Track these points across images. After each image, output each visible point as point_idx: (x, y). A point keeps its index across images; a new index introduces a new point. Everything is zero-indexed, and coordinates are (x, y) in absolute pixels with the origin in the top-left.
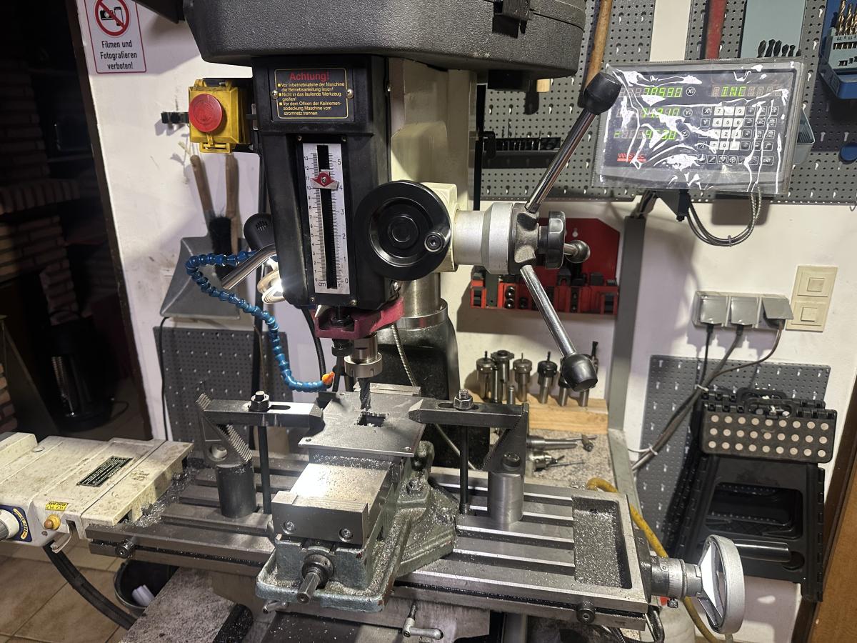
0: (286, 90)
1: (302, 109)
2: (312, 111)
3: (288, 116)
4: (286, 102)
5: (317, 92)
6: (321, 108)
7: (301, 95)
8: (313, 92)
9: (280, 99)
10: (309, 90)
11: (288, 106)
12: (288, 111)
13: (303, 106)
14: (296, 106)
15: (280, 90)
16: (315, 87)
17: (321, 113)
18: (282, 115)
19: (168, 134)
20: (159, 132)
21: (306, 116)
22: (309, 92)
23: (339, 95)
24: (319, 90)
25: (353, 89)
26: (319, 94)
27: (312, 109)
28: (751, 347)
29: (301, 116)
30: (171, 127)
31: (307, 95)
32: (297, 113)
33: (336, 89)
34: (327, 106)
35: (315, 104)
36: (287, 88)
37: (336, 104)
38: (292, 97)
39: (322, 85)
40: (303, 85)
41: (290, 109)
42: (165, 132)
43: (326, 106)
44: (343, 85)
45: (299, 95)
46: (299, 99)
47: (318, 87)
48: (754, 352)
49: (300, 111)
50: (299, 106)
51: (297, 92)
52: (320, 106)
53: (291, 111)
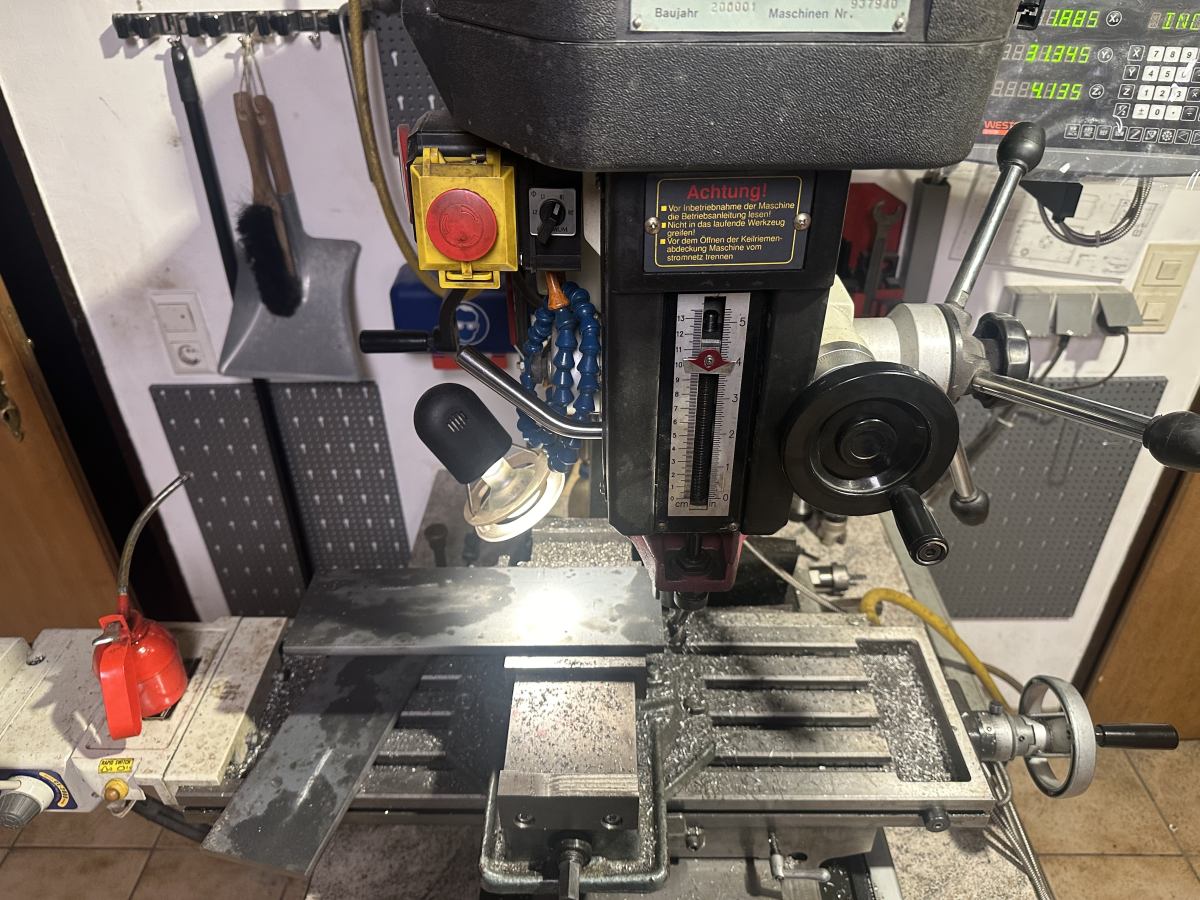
0: (676, 217)
1: (704, 250)
2: (724, 253)
3: (675, 262)
4: (674, 237)
5: (736, 220)
6: (741, 248)
7: (706, 225)
8: (729, 220)
9: (663, 233)
10: (723, 216)
11: (676, 246)
12: (676, 254)
13: (707, 245)
14: (693, 245)
15: (663, 217)
16: (735, 211)
17: (739, 256)
18: (663, 260)
19: (129, 56)
20: (109, 53)
21: (710, 261)
22: (723, 220)
23: (782, 223)
24: (743, 216)
25: (811, 214)
26: (742, 224)
27: (723, 249)
28: (1068, 358)
29: (700, 263)
30: (133, 43)
31: (717, 225)
32: (693, 258)
33: (777, 215)
34: (755, 243)
35: (731, 239)
36: (680, 213)
37: (773, 239)
38: (688, 229)
39: (749, 207)
40: (712, 207)
41: (682, 249)
42: (122, 50)
43: (751, 243)
44: (792, 206)
45: (702, 225)
46: (700, 232)
47: (742, 211)
48: (1071, 364)
49: (700, 253)
50: (699, 244)
52: (739, 243)
53: (680, 254)
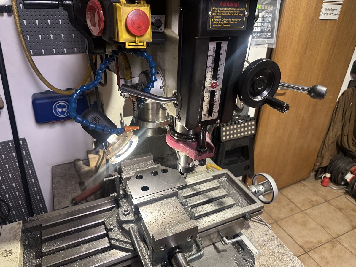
3: (215, 27)
4: (215, 18)
5: (231, 13)
7: (224, 15)
9: (212, 17)
11: (216, 21)
13: (224, 21)
14: (220, 21)
15: (213, 12)
16: (231, 10)
17: (232, 25)
18: (212, 26)
21: (224, 27)
23: (241, 15)
25: (249, 12)
32: (220, 26)
33: (240, 12)
36: (217, 10)
37: (240, 20)
38: (219, 16)
39: (234, 9)
40: (225, 9)
43: (234, 21)
44: (244, 9)
46: (222, 17)
49: (222, 24)
51: (221, 13)
52: (231, 21)
53: (217, 24)
